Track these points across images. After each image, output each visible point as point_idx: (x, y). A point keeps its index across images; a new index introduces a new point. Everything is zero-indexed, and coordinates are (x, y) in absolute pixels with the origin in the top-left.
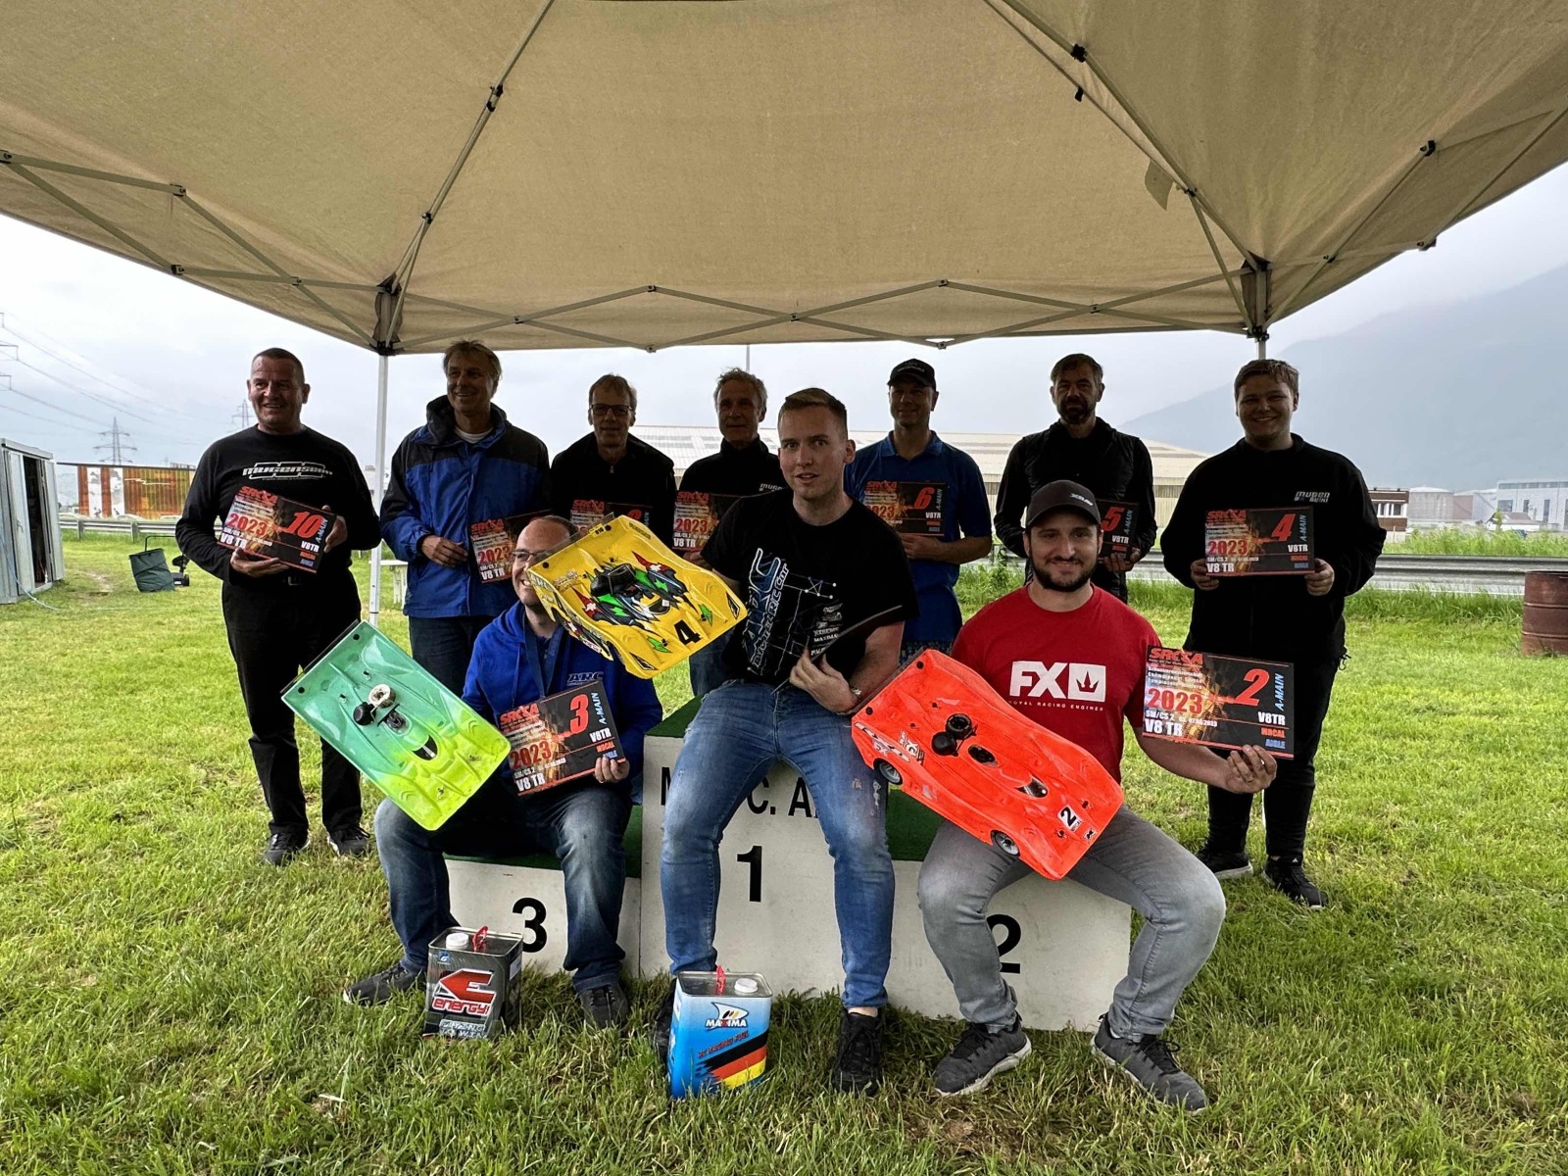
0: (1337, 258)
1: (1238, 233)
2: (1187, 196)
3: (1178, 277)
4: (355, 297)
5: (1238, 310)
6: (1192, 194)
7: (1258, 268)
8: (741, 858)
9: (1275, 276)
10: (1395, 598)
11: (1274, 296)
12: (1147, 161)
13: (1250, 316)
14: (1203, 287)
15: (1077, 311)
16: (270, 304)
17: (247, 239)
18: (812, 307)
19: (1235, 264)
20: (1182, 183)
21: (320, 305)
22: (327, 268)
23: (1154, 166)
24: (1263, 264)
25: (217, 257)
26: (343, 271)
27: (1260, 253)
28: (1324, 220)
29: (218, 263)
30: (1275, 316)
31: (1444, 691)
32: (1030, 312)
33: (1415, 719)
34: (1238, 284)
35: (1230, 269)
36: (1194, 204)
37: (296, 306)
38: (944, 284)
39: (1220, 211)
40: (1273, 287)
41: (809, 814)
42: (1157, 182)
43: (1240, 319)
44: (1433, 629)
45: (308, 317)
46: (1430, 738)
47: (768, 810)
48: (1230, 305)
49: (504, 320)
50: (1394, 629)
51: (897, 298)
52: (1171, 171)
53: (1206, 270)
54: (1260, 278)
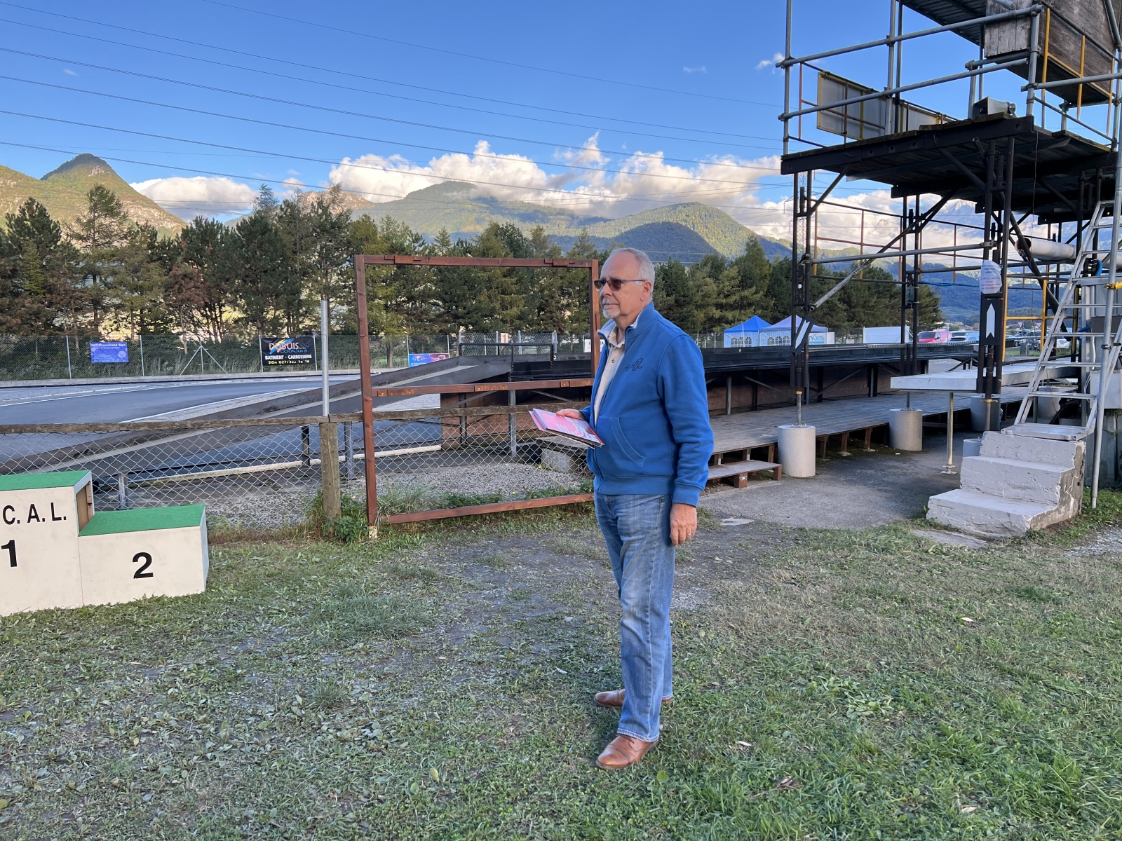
8: (3, 547)
41: (38, 520)
47: (16, 521)
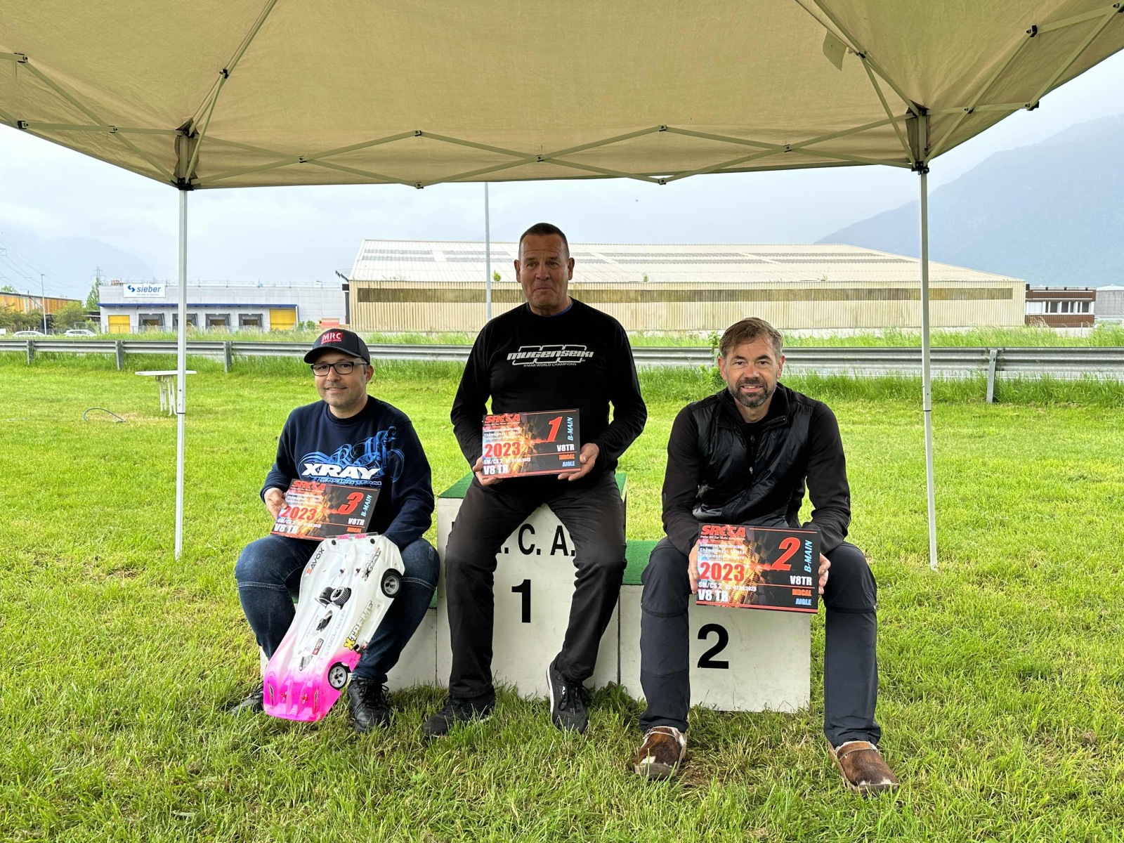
0: (975, 110)
1: (901, 86)
2: (859, 58)
3: (855, 121)
4: (160, 140)
5: (903, 148)
6: (863, 56)
7: (919, 113)
8: (515, 589)
9: (933, 120)
10: (1067, 387)
11: (932, 137)
12: (824, 31)
13: (914, 154)
14: (876, 129)
15: (773, 150)
16: (93, 149)
17: (74, 96)
18: (555, 149)
19: (900, 110)
20: (855, 48)
21: (131, 149)
22: (137, 117)
23: (831, 35)
24: (923, 111)
25: (51, 112)
26: (149, 118)
27: (920, 102)
28: (964, 80)
29: (53, 117)
30: (933, 153)
31: (1097, 463)
32: (735, 152)
33: (1067, 486)
34: (903, 127)
35: (895, 115)
36: (865, 63)
37: (114, 150)
38: (663, 129)
39: (885, 69)
40: (932, 129)
41: (566, 554)
42: (833, 49)
43: (905, 155)
44: (1099, 413)
45: (123, 159)
46: (1078, 501)
47: (535, 551)
48: (896, 143)
49: (288, 158)
50: (1067, 413)
51: (624, 142)
52: (845, 39)
53: (877, 116)
54: (921, 120)
